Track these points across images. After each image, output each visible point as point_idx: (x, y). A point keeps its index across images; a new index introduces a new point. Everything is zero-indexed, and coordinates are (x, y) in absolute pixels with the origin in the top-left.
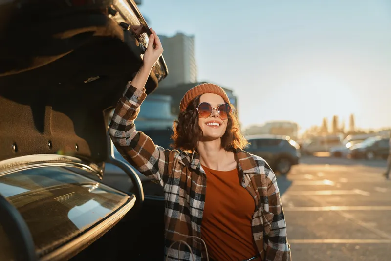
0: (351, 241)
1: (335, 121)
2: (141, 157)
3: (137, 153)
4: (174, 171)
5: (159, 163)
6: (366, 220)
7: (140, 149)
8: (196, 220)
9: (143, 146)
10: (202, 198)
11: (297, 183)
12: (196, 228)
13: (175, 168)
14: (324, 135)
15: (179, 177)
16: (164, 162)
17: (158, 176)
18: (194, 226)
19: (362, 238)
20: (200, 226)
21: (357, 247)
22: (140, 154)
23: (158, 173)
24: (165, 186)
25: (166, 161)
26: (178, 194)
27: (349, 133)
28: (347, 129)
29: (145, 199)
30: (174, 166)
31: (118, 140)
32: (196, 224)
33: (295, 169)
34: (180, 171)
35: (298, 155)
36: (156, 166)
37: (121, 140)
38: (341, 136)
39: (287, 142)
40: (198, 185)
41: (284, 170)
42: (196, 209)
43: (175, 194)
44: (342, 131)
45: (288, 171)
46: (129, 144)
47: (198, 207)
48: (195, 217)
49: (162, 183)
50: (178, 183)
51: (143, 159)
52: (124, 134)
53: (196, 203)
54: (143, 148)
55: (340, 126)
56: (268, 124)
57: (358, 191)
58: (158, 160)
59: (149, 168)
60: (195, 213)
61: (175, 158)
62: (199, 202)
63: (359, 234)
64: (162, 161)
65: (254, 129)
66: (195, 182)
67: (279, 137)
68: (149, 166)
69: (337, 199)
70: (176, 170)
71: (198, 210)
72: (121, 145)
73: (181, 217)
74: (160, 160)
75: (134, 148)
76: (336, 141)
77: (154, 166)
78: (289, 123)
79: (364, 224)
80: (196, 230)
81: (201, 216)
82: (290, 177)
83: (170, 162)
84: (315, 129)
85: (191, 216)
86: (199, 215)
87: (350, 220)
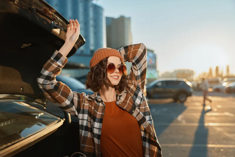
0: (218, 146)
1: (217, 69)
2: (61, 97)
3: (59, 94)
4: (84, 104)
5: (74, 100)
6: (229, 132)
7: (60, 91)
8: (97, 136)
9: (62, 89)
10: (101, 121)
11: (190, 108)
12: (97, 142)
13: (84, 103)
14: (210, 78)
15: (87, 109)
16: (77, 99)
17: (74, 108)
18: (96, 140)
19: (225, 144)
20: (99, 140)
21: (222, 150)
22: (61, 95)
23: (74, 107)
24: (79, 115)
25: (78, 99)
26: (87, 120)
27: (226, 77)
28: (225, 74)
29: (72, 121)
30: (83, 101)
31: (45, 86)
32: (97, 139)
33: (189, 99)
34: (88, 104)
35: (191, 90)
36: (72, 102)
37: (47, 85)
38: (220, 79)
39: (184, 83)
40: (98, 113)
41: (182, 100)
42: (97, 128)
43: (85, 120)
44: (221, 76)
45: (185, 100)
46: (53, 88)
47: (98, 127)
48: (96, 134)
49: (77, 113)
50: (87, 112)
51: (63, 98)
52: (49, 82)
53: (97, 125)
54: (62, 91)
55: (220, 72)
56: (175, 71)
57: (227, 114)
58: (73, 98)
59: (68, 104)
60: (96, 131)
61: (84, 97)
62: (99, 124)
63: (224, 141)
64: (76, 99)
65: (167, 74)
66: (96, 111)
67: (180, 79)
68: (68, 102)
69: (214, 118)
70: (85, 104)
71: (98, 129)
72: (47, 89)
73: (89, 135)
74: (74, 98)
75: (56, 91)
76: (217, 82)
77: (71, 102)
78: (189, 71)
79: (228, 135)
80: (97, 143)
81: (100, 133)
82: (186, 104)
83: (81, 99)
84: (205, 74)
85: (94, 133)
86: (98, 133)
87: (220, 132)
